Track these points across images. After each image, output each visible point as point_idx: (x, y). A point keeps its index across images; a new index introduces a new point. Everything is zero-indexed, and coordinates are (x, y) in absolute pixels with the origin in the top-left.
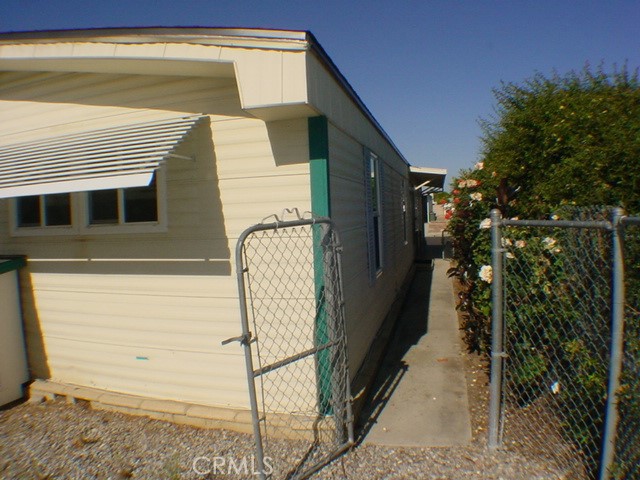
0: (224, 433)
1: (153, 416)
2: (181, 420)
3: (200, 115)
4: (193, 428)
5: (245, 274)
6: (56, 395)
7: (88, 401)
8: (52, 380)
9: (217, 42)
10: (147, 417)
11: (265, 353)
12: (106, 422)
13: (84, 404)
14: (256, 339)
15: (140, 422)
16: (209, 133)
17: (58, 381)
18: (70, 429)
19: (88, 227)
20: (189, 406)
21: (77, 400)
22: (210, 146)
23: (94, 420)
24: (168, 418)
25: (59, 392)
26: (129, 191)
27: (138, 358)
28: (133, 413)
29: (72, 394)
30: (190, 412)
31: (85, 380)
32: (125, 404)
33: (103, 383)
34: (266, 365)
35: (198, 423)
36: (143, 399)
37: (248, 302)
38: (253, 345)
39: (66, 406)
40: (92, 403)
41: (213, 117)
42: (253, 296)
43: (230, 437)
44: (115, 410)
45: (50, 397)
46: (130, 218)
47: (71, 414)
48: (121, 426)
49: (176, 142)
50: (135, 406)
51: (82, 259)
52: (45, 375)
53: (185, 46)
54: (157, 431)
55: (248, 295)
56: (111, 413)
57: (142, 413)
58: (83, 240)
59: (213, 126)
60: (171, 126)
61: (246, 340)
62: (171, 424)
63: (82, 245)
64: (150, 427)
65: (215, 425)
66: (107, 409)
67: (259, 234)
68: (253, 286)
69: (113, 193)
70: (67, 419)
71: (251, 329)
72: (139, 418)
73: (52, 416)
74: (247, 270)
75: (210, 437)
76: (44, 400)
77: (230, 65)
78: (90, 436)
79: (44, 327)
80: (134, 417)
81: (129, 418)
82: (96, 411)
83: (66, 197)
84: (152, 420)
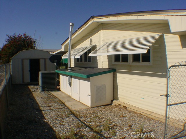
0: (159, 121)
1: (142, 114)
2: (149, 116)
3: (161, 34)
4: (152, 119)
5: (169, 78)
6: (119, 104)
7: (127, 107)
8: (119, 100)
9: (163, 14)
10: (140, 114)
11: (172, 100)
12: (130, 113)
13: (125, 108)
14: (170, 96)
15: (138, 115)
16: (164, 39)
17: (120, 101)
18: (120, 113)
19: (132, 63)
20: (152, 113)
21: (124, 106)
22: (164, 43)
23: (127, 112)
24: (146, 115)
25: (120, 104)
26: (142, 54)
27: (141, 98)
28: (137, 112)
29: (123, 105)
30: (152, 114)
31: (127, 102)
32: (136, 109)
33: (131, 103)
34: (172, 104)
35: (153, 118)
36: (140, 109)
37: (169, 86)
38: (169, 98)
39: (121, 107)
40: (127, 108)
41: (165, 35)
42: (171, 84)
43: (160, 123)
44: (133, 110)
45: (117, 105)
46: (143, 61)
47: (122, 110)
48: (133, 115)
49: (154, 42)
50: (138, 110)
51: (130, 71)
52: (117, 99)
53: (155, 16)
54: (142, 118)
55: (169, 84)
56: (131, 111)
57: (139, 112)
58: (131, 66)
59: (165, 37)
60: (153, 37)
61: (167, 96)
62: (146, 116)
63: (130, 67)
64: (141, 116)
65: (158, 119)
66: (131, 110)
67: (174, 67)
68: (171, 81)
69: (139, 55)
70: (120, 111)
71: (169, 93)
72: (138, 113)
73: (117, 109)
74: (169, 77)
75: (155, 122)
76: (116, 105)
77: (167, 20)
78: (125, 116)
79: (118, 87)
80: (137, 113)
81: (136, 113)
82: (128, 110)
83: (127, 55)
84: (142, 115)
